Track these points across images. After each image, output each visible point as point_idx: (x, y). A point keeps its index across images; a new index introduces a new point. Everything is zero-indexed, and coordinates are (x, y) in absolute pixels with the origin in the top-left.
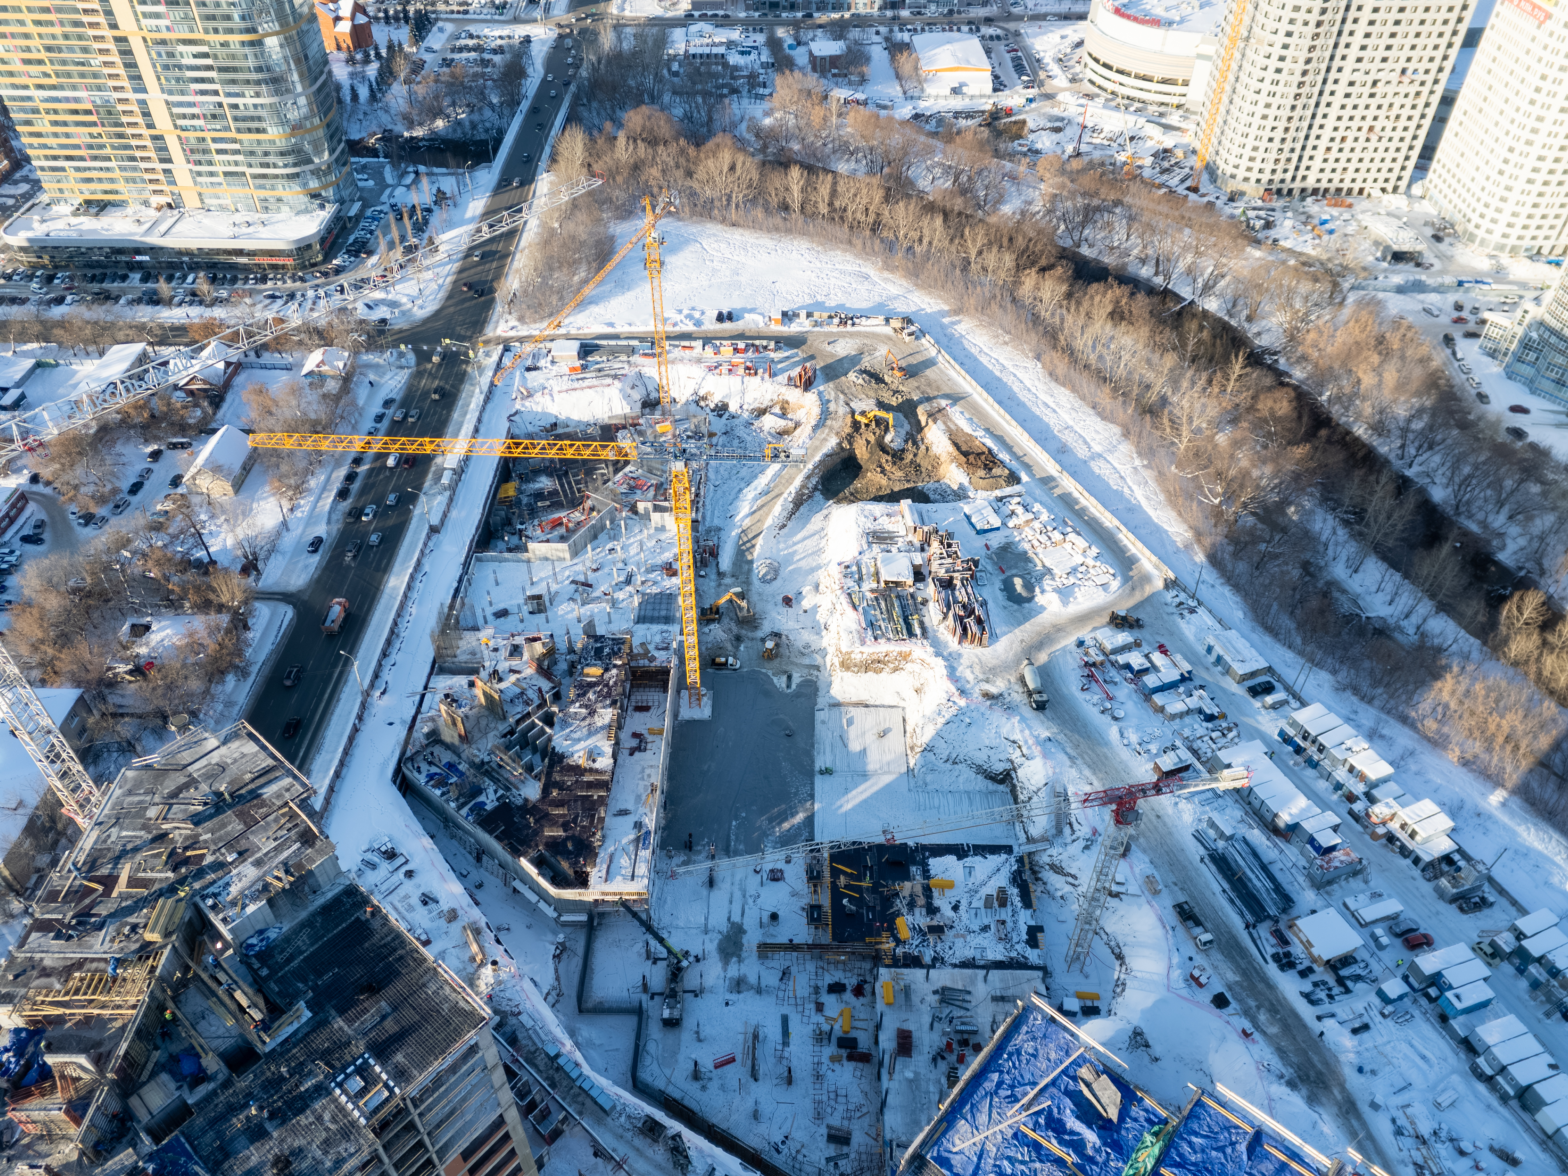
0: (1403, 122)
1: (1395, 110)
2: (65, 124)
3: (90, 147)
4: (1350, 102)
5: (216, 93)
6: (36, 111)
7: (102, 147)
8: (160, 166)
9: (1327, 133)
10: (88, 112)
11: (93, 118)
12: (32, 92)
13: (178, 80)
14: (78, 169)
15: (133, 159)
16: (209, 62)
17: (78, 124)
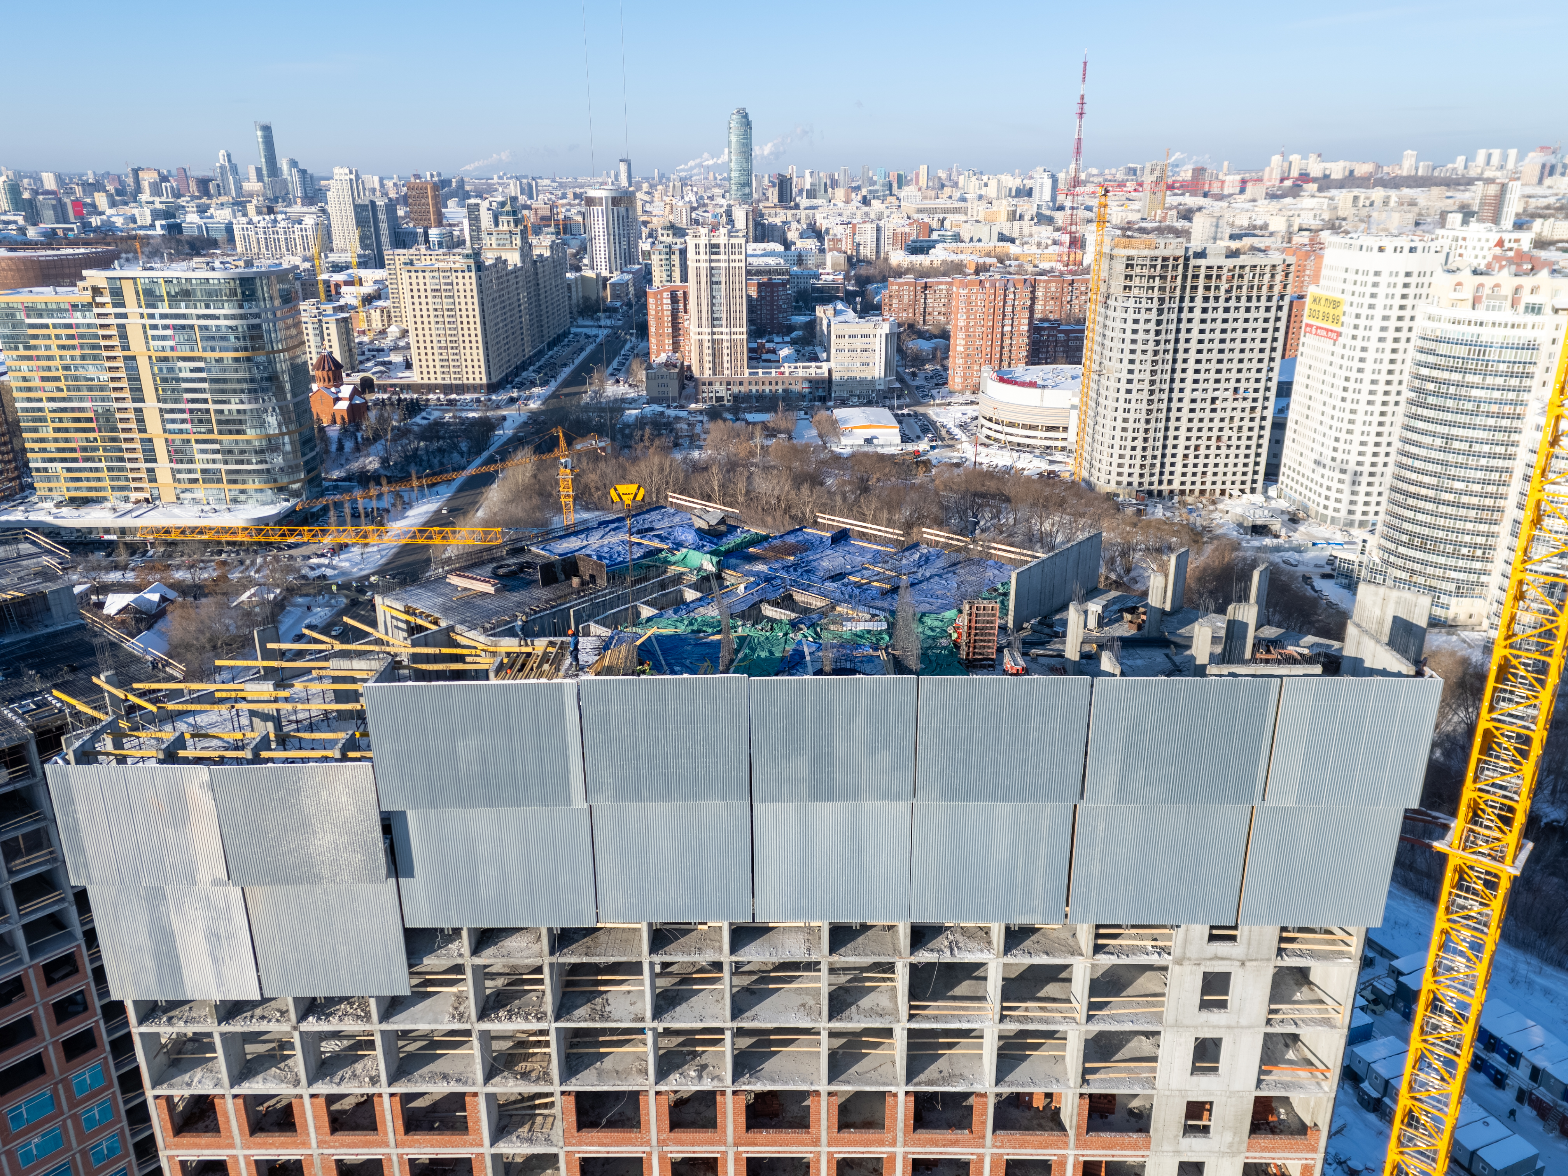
0: (1245, 433)
1: (1236, 423)
2: (66, 430)
3: (84, 450)
4: (1196, 416)
5: (206, 401)
6: (43, 420)
7: (96, 449)
8: (144, 465)
9: (1182, 442)
10: (90, 420)
11: (93, 425)
12: (45, 404)
13: (173, 390)
14: (69, 470)
15: (122, 460)
16: (203, 375)
17: (78, 430)
